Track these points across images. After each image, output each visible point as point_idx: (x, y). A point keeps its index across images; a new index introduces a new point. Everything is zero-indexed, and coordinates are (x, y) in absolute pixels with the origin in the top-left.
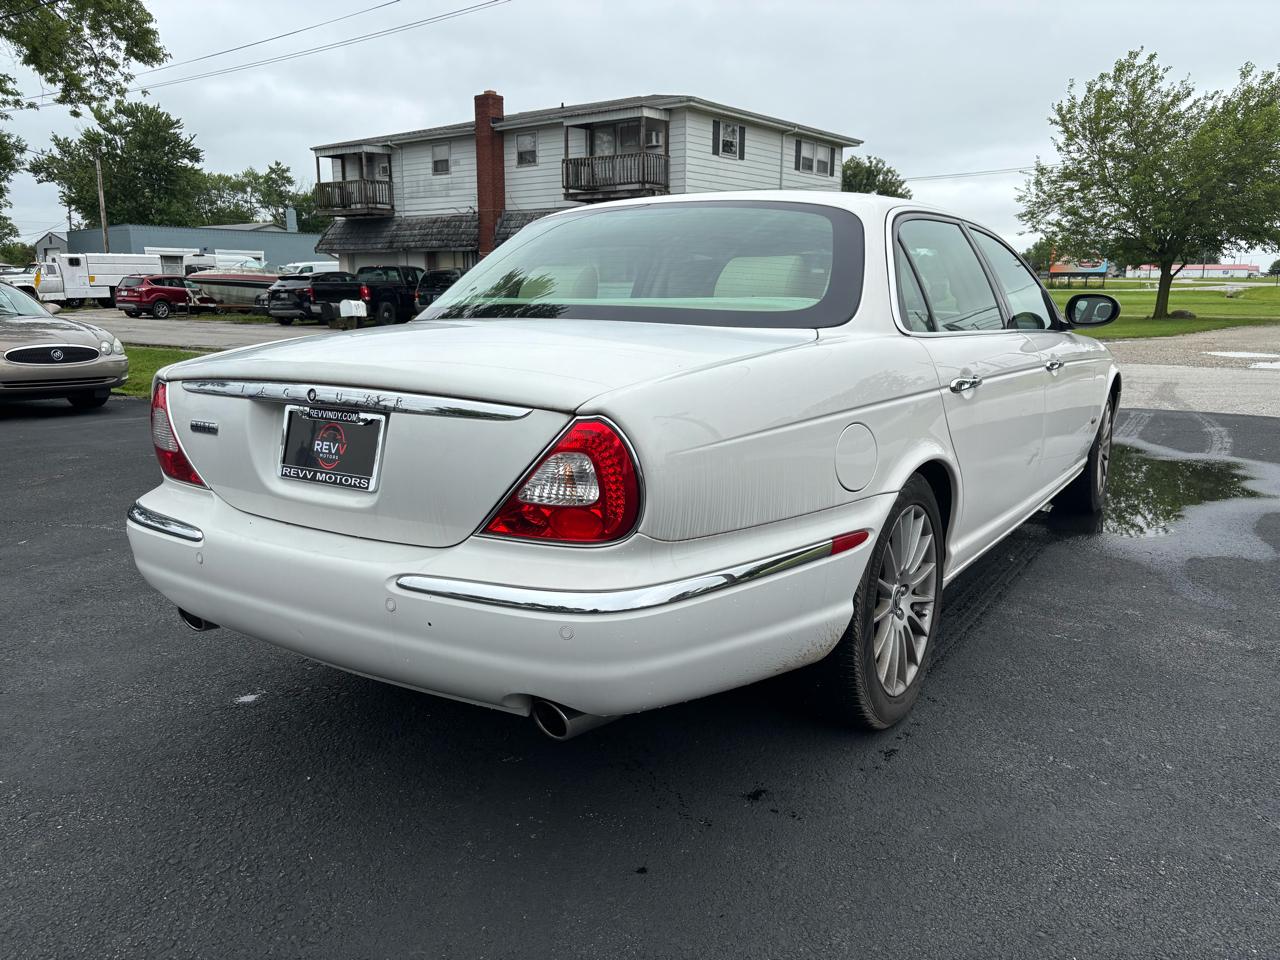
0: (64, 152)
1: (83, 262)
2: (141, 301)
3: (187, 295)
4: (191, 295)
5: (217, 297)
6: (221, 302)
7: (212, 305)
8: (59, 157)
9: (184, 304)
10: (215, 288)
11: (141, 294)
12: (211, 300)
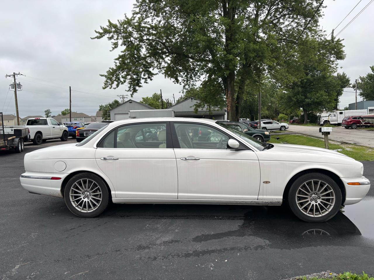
0: (363, 81)
1: (343, 113)
2: (348, 124)
3: (361, 122)
4: (362, 122)
5: (371, 122)
6: (372, 124)
7: (369, 125)
8: (361, 82)
9: (359, 125)
10: (370, 120)
11: (348, 122)
12: (369, 123)
